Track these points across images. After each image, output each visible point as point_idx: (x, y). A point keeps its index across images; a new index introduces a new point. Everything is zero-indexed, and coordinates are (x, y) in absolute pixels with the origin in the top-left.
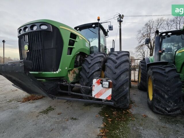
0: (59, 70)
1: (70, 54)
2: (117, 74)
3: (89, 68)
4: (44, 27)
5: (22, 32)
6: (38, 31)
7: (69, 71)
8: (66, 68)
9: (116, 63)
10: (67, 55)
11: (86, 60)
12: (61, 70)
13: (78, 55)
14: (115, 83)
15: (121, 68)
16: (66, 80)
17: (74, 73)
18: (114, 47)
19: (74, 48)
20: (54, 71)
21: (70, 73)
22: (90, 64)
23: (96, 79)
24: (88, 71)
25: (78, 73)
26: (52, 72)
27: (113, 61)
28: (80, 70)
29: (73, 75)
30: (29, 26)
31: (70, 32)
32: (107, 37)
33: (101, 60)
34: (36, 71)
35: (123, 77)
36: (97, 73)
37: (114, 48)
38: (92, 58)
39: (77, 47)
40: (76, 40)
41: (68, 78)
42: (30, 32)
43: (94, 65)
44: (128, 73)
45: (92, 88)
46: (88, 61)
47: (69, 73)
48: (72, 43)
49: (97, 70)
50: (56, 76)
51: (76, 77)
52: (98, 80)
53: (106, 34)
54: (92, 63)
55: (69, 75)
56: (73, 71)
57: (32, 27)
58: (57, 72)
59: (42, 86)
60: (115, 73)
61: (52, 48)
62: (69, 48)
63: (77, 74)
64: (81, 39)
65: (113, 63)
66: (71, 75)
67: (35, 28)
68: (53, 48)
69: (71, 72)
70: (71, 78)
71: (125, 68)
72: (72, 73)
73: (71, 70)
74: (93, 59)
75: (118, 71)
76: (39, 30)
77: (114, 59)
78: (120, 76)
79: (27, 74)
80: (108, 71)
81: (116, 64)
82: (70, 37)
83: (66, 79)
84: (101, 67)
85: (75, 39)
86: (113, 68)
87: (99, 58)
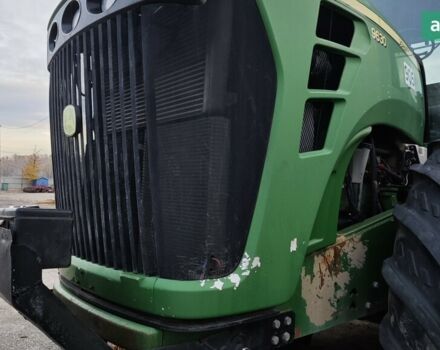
0: (245, 263)
1: (318, 144)
7: (309, 255)
8: (294, 247)
10: (303, 149)
12: (257, 262)
13: (364, 142)
16: (289, 321)
17: (338, 263)
19: (341, 100)
20: (213, 273)
21: (316, 269)
25: (360, 266)
26: (203, 283)
28: (381, 246)
29: (329, 281)
34: (110, 265)
40: (351, 49)
47: (310, 272)
48: (327, 69)
50: (227, 311)
51: (352, 289)
55: (305, 280)
56: (331, 253)
58: (235, 279)
61: (204, 109)
62: (312, 103)
63: (353, 272)
66: (317, 280)
68: (206, 115)
69: (318, 260)
70: (319, 300)
72: (324, 267)
82: (320, 33)
83: (291, 315)
85: (348, 45)
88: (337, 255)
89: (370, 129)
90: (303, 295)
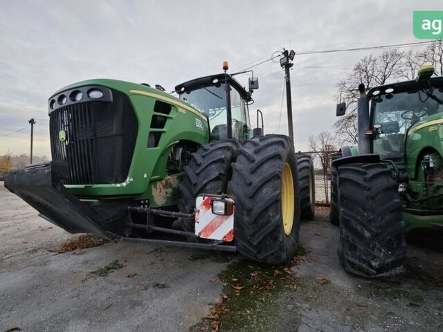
0: (128, 180)
1: (156, 145)
2: (253, 185)
3: (198, 174)
4: (96, 95)
5: (56, 106)
6: (84, 103)
7: (153, 182)
8: (145, 176)
9: (253, 161)
10: (148, 147)
11: (193, 156)
12: (132, 179)
13: (176, 146)
14: (251, 206)
15: (262, 172)
16: (147, 201)
17: (167, 185)
18: (263, 126)
19: (164, 132)
20: (116, 182)
21: (158, 186)
22: (199, 165)
23: (202, 197)
24: (194, 182)
25: (176, 187)
26: (113, 185)
27: (248, 158)
28: (181, 179)
29: (164, 191)
30: (68, 94)
31: (155, 100)
32: (249, 103)
33: (223, 156)
34: (80, 183)
35: (267, 193)
36: (213, 184)
37: (260, 127)
38: (205, 154)
39: (172, 131)
40: (170, 116)
41: (153, 197)
42: (70, 106)
43: (208, 168)
44: (276, 182)
45: (194, 216)
46: (196, 158)
47: (156, 187)
48: (158, 122)
49: (213, 177)
50: (121, 193)
51: (173, 194)
52: (206, 198)
53: (246, 97)
54: (205, 163)
55: (154, 190)
57: (73, 95)
58: (124, 184)
59: (90, 212)
60: (250, 184)
61: (114, 133)
62: (151, 133)
63: (174, 189)
64: (184, 112)
65: (248, 163)
66: (159, 190)
67: (79, 97)
68: (115, 135)
69: (159, 183)
70: (160, 196)
71: (270, 171)
72: (161, 186)
73: (160, 180)
74: (207, 155)
75: (256, 180)
76: (86, 100)
77: (249, 152)
78: (259, 189)
79: (59, 189)
80: (235, 180)
81: (254, 164)
83: (148, 199)
84: (222, 172)
85: (168, 114)
86: (246, 173)
87: (220, 152)
88: (166, 182)
89: (178, 141)
90: (153, 194)
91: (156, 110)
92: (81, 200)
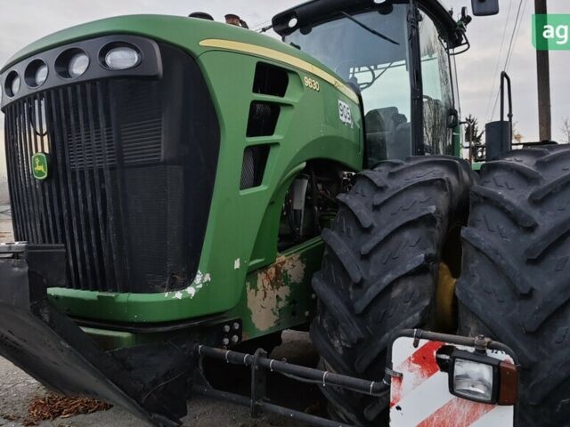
0: (198, 279)
1: (257, 181)
3: (366, 257)
4: (122, 59)
5: (20, 88)
6: (93, 82)
7: (252, 273)
8: (237, 265)
9: (531, 229)
10: (243, 187)
11: (344, 205)
12: (207, 278)
13: (300, 175)
16: (237, 326)
17: (280, 279)
18: (510, 116)
19: (276, 144)
20: (174, 287)
21: (259, 285)
22: (367, 231)
23: (412, 340)
24: (357, 277)
25: (299, 281)
26: (166, 294)
27: (514, 218)
28: (317, 261)
29: (272, 294)
30: (50, 58)
31: (256, 61)
33: (433, 209)
34: (86, 288)
36: (411, 285)
37: (506, 119)
38: (378, 199)
40: (285, 99)
41: (250, 312)
42: (56, 89)
45: (389, 387)
46: (356, 212)
47: (254, 286)
48: (263, 119)
49: (409, 267)
50: (185, 315)
51: (292, 300)
52: (423, 342)
54: (384, 224)
55: (250, 293)
56: (272, 270)
57: (64, 61)
58: (191, 291)
59: (115, 370)
60: (529, 295)
62: (249, 149)
63: (293, 286)
64: (316, 85)
65: (514, 231)
66: (261, 293)
67: (79, 67)
69: (261, 277)
70: (263, 311)
72: (266, 282)
73: (264, 268)
74: (385, 203)
75: (545, 283)
76: (99, 73)
77: (514, 201)
79: (47, 318)
81: (534, 237)
82: (255, 90)
83: (239, 321)
85: (282, 95)
86: (511, 261)
87: (420, 195)
88: (278, 272)
89: (304, 165)
90: (249, 305)
91: (257, 87)
92: (85, 330)
